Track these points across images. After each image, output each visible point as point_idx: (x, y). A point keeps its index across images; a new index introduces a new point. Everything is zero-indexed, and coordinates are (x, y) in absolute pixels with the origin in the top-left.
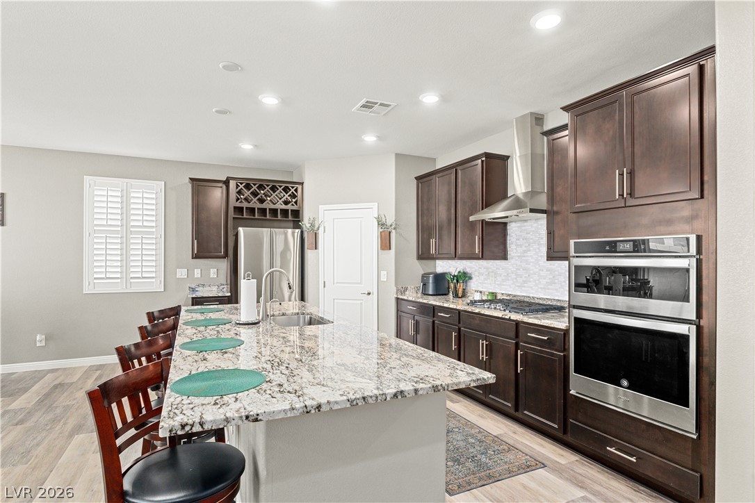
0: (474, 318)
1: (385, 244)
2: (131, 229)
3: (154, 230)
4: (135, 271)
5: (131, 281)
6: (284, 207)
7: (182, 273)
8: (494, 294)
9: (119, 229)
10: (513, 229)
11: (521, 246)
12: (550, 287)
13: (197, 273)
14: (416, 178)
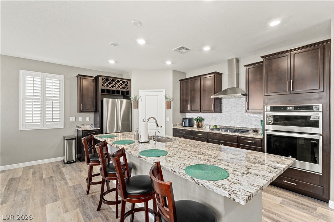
0: (216, 135)
1: (168, 107)
2: (46, 98)
3: (59, 98)
4: (49, 118)
5: (46, 123)
6: (122, 90)
7: (72, 119)
8: (216, 126)
9: (40, 97)
10: (224, 101)
11: (228, 108)
12: (241, 123)
13: (80, 119)
14: (180, 80)
